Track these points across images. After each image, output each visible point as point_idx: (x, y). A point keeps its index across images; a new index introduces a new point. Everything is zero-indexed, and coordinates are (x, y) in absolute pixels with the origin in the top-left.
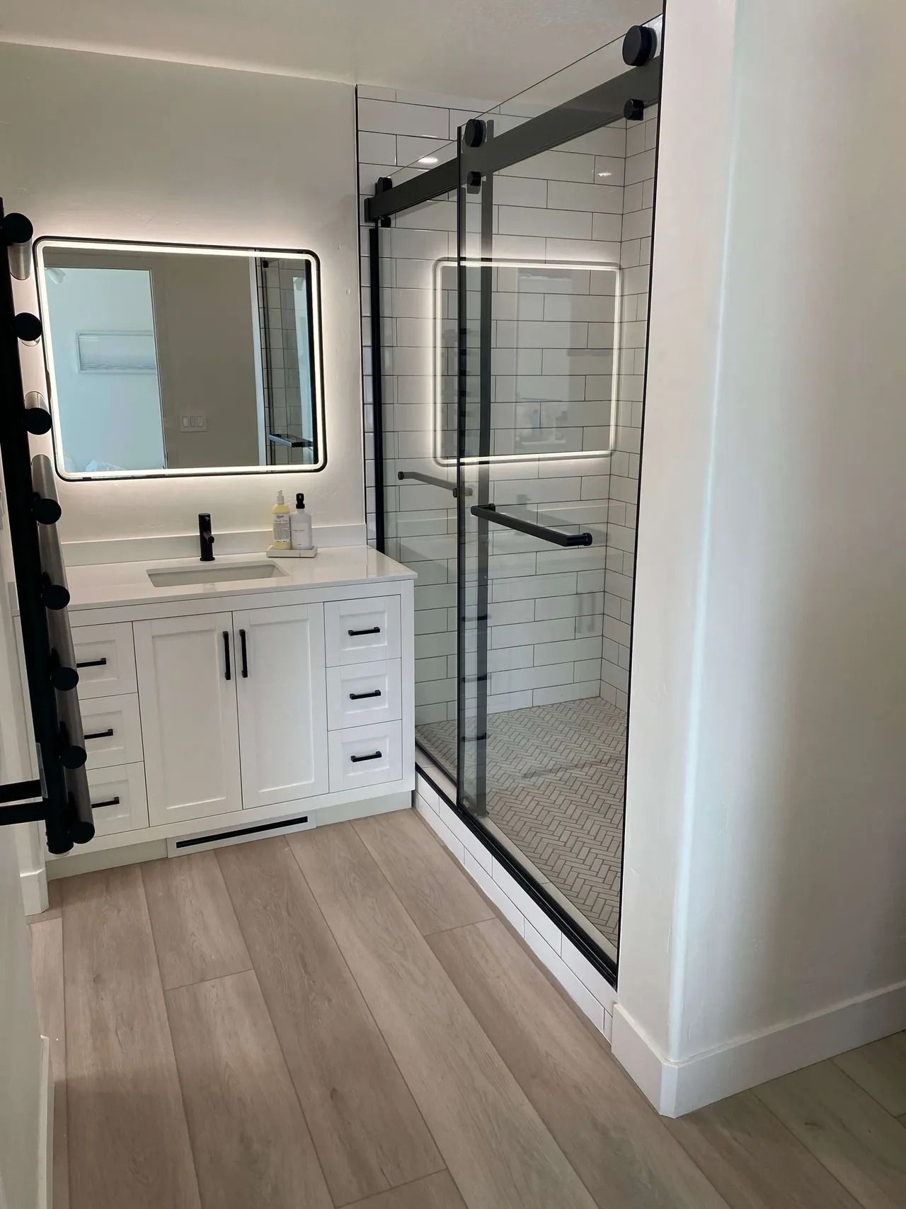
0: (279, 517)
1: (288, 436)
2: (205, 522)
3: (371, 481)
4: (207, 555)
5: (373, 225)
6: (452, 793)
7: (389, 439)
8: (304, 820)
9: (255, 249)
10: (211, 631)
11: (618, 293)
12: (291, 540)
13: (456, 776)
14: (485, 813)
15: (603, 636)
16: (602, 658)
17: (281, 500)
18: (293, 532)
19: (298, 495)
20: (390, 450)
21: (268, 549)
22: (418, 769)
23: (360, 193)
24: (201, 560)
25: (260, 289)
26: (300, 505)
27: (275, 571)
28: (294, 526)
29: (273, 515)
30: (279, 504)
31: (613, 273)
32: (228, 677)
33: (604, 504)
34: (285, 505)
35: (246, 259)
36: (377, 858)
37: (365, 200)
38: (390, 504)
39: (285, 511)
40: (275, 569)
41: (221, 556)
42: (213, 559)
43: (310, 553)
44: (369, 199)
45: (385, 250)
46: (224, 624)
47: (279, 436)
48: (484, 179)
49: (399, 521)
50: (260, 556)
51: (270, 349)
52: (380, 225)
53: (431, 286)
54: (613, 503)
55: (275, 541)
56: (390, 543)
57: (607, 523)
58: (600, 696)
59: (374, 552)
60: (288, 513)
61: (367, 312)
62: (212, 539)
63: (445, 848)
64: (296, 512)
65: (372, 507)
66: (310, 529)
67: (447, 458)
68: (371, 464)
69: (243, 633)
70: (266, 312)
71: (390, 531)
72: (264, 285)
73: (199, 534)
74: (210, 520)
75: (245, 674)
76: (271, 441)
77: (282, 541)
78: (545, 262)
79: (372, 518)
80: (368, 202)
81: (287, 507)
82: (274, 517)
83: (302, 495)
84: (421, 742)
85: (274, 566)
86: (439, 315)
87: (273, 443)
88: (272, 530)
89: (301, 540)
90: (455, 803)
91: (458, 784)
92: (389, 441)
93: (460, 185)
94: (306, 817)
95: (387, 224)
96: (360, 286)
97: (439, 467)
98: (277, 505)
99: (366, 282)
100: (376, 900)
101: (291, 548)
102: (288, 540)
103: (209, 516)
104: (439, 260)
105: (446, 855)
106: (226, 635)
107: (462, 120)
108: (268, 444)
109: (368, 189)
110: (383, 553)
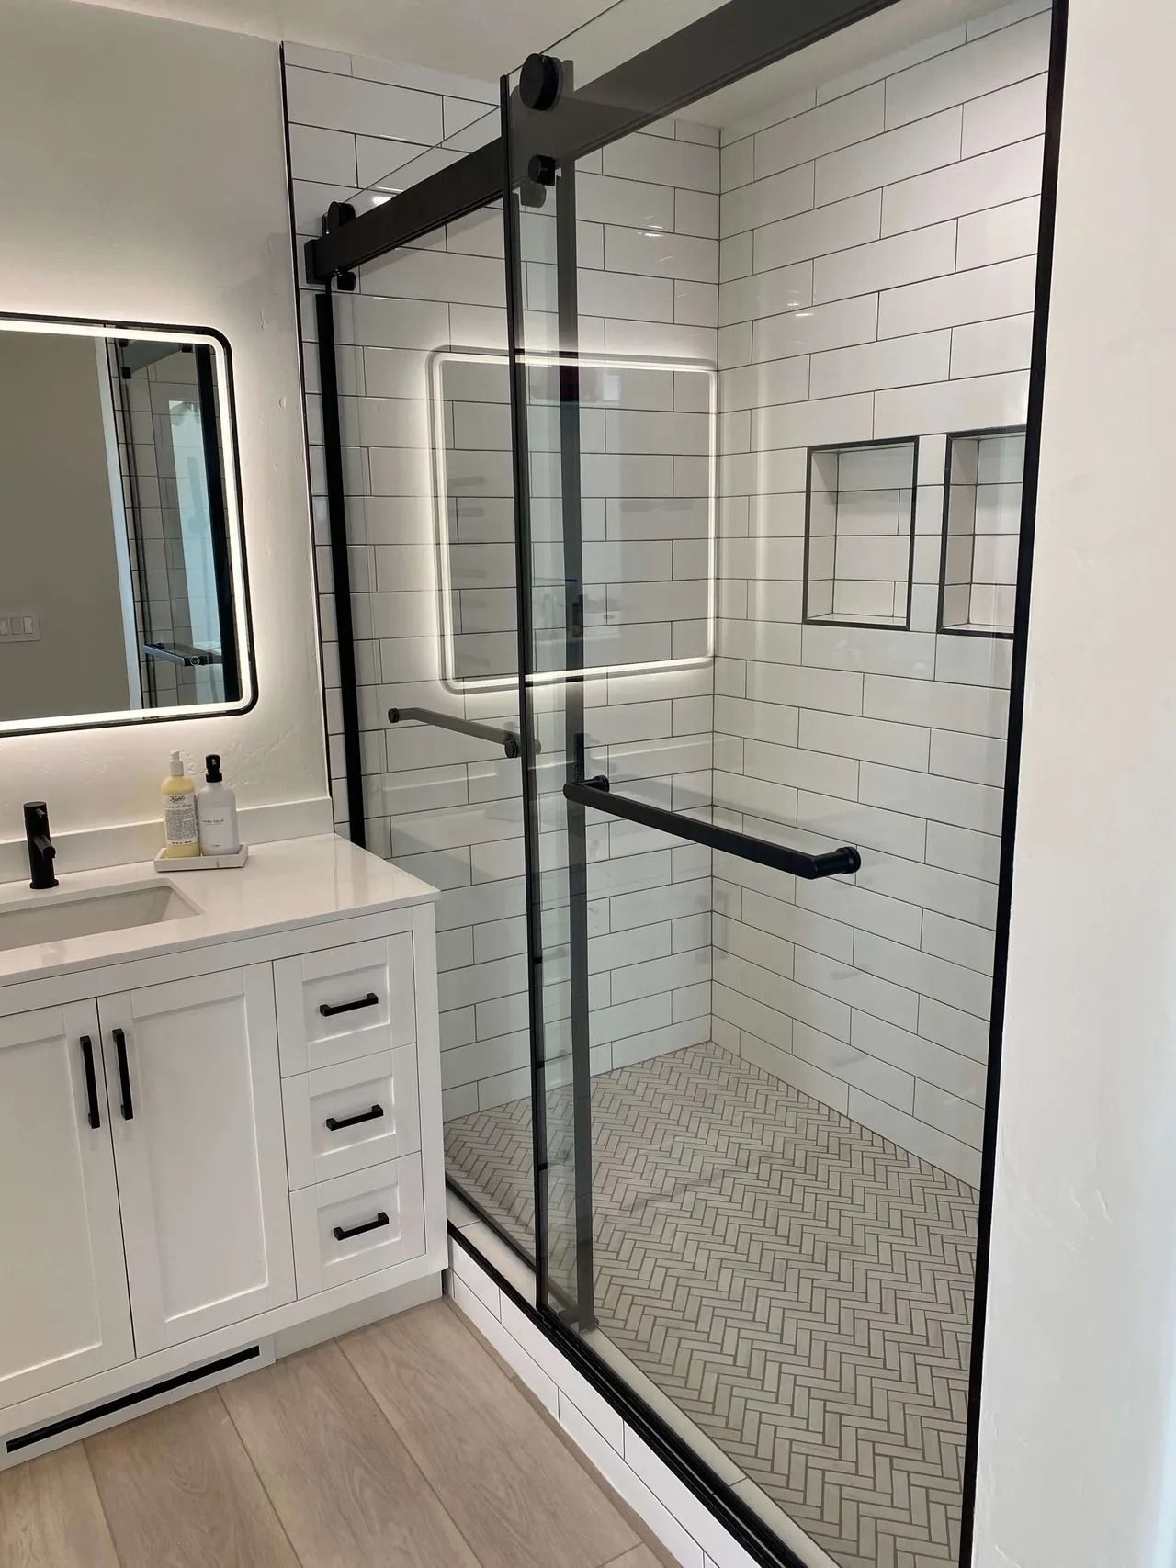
0: (174, 800)
1: (175, 646)
2: (36, 820)
3: (337, 724)
4: (43, 876)
5: (321, 288)
6: (526, 1284)
7: (363, 652)
8: (253, 1352)
9: (105, 323)
10: (58, 1038)
11: (713, 409)
12: (199, 838)
13: (533, 1253)
14: (591, 1324)
15: (712, 945)
16: (712, 980)
17: (178, 769)
18: (202, 824)
19: (209, 759)
20: (365, 672)
21: (157, 858)
22: (453, 1232)
23: (297, 231)
24: (34, 886)
25: (119, 414)
26: (214, 773)
27: (173, 900)
28: (205, 814)
29: (166, 796)
30: (174, 776)
31: (706, 376)
32: (94, 1121)
33: (705, 741)
34: (184, 777)
35: (90, 341)
36: (397, 1422)
37: (307, 245)
38: (372, 761)
39: (187, 788)
40: (172, 895)
41: (71, 877)
42: (55, 883)
43: (235, 860)
44: (312, 241)
45: (344, 331)
46: (82, 1021)
47: (161, 646)
48: (558, 173)
49: (387, 789)
50: (143, 871)
51: (139, 508)
52: (334, 287)
53: (424, 394)
54: (720, 739)
55: (169, 842)
56: (374, 829)
57: (713, 769)
58: (711, 1040)
59: (348, 846)
60: (192, 790)
61: (317, 435)
62: (51, 852)
63: (516, 1381)
64: (206, 788)
65: (340, 768)
66: (234, 814)
67: (463, 679)
68: (335, 698)
69: (119, 1037)
70: (131, 450)
71: (372, 807)
72: (126, 408)
73: (26, 839)
74: (45, 816)
75: (127, 1112)
76: (147, 655)
77: (183, 841)
78: (605, 356)
79: (341, 787)
80: (312, 247)
81: (190, 781)
82: (165, 800)
83: (217, 758)
84: (459, 1181)
85: (168, 889)
86: (440, 443)
87: (151, 658)
88: (162, 820)
89: (216, 837)
90: (533, 1302)
91: (538, 1265)
92: (365, 655)
93: (510, 189)
94: (257, 1348)
95: (348, 283)
96: (304, 394)
97: (452, 695)
98: (169, 779)
99: (314, 384)
100: (411, 1531)
101: (200, 852)
102: (194, 840)
103: (43, 807)
104: (438, 351)
105: (520, 1397)
106: (86, 1044)
107: (512, 63)
108: (143, 658)
109: (310, 227)
110: (364, 847)
